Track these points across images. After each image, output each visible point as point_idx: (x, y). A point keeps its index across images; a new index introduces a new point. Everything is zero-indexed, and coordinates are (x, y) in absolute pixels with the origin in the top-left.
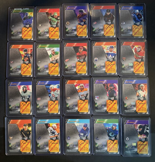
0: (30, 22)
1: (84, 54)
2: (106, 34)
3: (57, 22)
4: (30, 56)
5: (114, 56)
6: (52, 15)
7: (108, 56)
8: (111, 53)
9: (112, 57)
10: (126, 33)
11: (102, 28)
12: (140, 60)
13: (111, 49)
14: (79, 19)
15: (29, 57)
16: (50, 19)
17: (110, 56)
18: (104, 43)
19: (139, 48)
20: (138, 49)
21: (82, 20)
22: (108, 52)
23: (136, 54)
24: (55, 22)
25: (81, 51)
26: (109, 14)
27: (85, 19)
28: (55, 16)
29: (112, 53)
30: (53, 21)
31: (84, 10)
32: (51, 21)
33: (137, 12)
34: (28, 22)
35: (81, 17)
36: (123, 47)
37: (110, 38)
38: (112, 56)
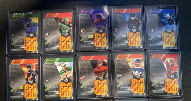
0: (34, 30)
1: (104, 69)
2: (131, 44)
3: (68, 29)
4: (35, 74)
5: (141, 72)
6: (62, 21)
7: (134, 72)
8: (137, 68)
9: (139, 73)
10: (155, 43)
11: (126, 37)
12: (172, 76)
13: (137, 63)
14: (96, 25)
15: (33, 75)
16: (60, 25)
17: (137, 72)
18: (129, 55)
19: (172, 61)
20: (170, 63)
21: (100, 27)
22: (134, 66)
23: (167, 69)
24: (66, 30)
25: (100, 66)
26: (134, 19)
27: (104, 25)
28: (67, 22)
29: (139, 67)
30: (64, 28)
31: (102, 14)
32: (62, 29)
33: (168, 16)
34: (31, 30)
35: (99, 23)
36: (152, 60)
37: (136, 49)
38: (138, 71)
